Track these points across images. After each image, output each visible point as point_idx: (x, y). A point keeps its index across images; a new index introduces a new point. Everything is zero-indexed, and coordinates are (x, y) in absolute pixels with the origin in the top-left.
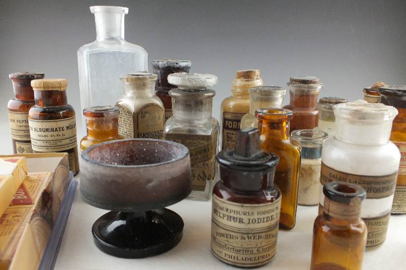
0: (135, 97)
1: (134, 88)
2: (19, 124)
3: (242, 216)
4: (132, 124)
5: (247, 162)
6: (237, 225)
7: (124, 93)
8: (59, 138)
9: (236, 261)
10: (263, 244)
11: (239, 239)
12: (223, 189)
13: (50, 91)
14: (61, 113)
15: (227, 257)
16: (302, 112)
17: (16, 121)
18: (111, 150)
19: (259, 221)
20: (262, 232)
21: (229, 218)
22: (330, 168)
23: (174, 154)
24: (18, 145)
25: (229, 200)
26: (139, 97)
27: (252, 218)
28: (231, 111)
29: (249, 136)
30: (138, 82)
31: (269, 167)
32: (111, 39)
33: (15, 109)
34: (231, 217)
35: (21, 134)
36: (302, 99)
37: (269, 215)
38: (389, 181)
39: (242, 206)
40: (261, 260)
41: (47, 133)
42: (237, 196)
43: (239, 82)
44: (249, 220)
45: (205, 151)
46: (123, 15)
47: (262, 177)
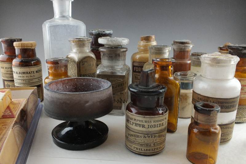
0: (78, 52)
1: (77, 47)
2: (6, 70)
3: (144, 124)
4: (76, 69)
5: (147, 90)
6: (141, 129)
7: (72, 50)
8: (32, 78)
9: (140, 151)
10: (157, 141)
11: (143, 137)
12: (133, 107)
13: (25, 49)
14: (33, 62)
15: (135, 149)
16: (181, 61)
17: (5, 68)
18: (63, 84)
19: (155, 126)
20: (157, 133)
21: (136, 125)
22: (198, 94)
23: (102, 86)
24: (6, 83)
25: (136, 113)
26: (81, 52)
27: (150, 124)
28: (138, 61)
29: (148, 73)
30: (80, 43)
31: (161, 93)
32: (63, 17)
33: (4, 60)
34: (137, 124)
35: (8, 76)
36: (181, 53)
37: (161, 123)
38: (234, 102)
39: (144, 117)
40: (156, 151)
41: (24, 75)
42: (141, 111)
43: (142, 43)
44: (149, 125)
45: (121, 85)
46: (71, 2)
47: (156, 99)
